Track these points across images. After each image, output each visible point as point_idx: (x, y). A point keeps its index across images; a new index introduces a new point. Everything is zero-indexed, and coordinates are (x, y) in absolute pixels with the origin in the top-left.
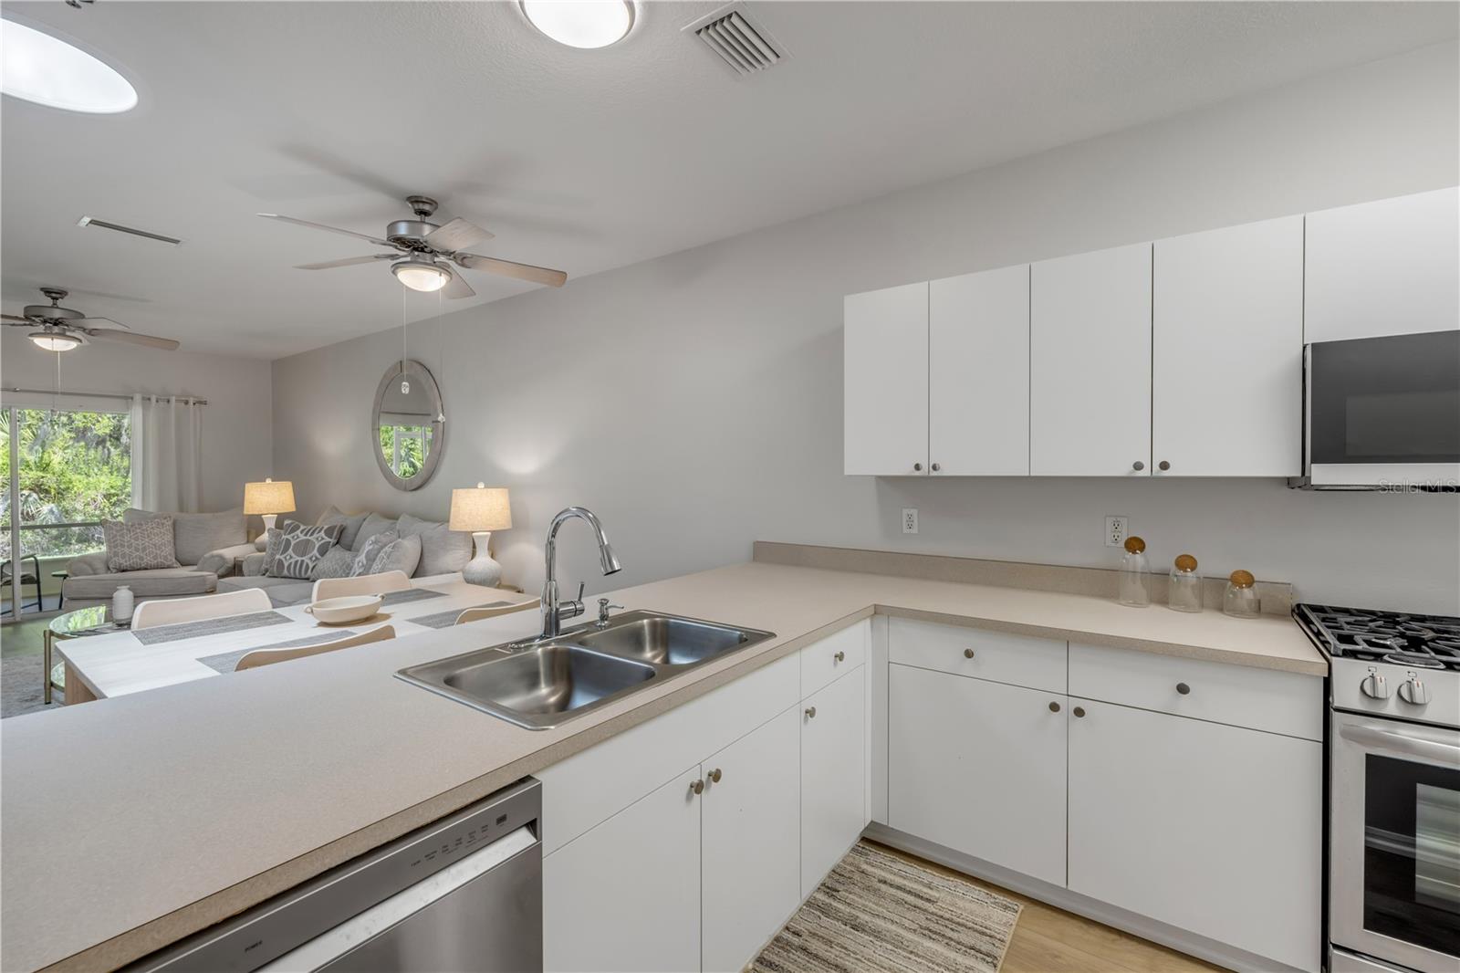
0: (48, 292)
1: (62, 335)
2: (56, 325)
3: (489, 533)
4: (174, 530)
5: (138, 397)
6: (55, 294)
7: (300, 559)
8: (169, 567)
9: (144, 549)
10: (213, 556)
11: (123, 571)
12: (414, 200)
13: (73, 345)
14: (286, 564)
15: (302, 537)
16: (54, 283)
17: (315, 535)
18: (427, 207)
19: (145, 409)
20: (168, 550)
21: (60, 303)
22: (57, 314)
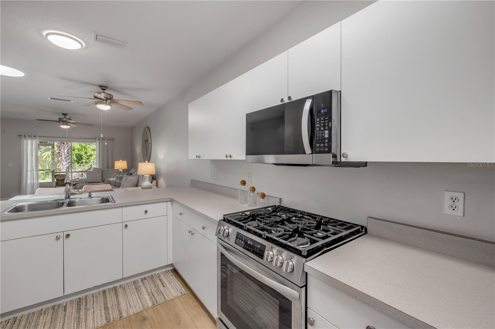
0: (63, 114)
1: (67, 125)
2: (65, 122)
3: (149, 175)
4: (102, 173)
5: (97, 139)
6: (65, 115)
7: (120, 181)
8: (100, 183)
9: (94, 178)
10: (108, 180)
11: (90, 183)
12: (100, 86)
13: (69, 127)
14: (117, 183)
15: (121, 176)
16: (65, 112)
17: (124, 175)
18: (104, 88)
19: (99, 142)
20: (100, 178)
21: (66, 117)
22: (65, 119)
